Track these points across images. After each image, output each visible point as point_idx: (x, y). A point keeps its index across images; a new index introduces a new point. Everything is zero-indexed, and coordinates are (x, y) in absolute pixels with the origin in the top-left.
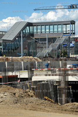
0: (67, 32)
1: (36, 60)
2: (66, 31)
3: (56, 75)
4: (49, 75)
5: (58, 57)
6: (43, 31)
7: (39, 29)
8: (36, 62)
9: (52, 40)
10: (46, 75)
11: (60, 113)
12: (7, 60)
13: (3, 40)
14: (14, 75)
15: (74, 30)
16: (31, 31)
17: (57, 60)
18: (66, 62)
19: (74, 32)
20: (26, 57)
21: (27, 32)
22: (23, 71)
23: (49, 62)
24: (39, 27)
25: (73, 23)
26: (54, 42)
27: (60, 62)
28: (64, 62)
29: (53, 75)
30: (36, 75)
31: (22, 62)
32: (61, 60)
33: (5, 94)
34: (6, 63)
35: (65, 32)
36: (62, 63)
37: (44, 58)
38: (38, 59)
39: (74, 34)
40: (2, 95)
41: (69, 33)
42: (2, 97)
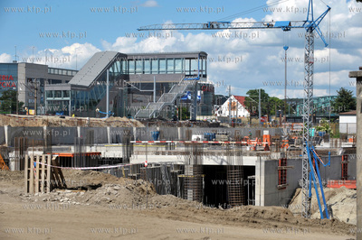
0: (192, 73)
1: (134, 124)
2: (190, 71)
3: (175, 153)
4: (163, 153)
5: (175, 119)
6: (147, 69)
7: (139, 67)
8: (135, 129)
9: (163, 88)
10: (157, 153)
11: (224, 225)
12: (80, 122)
13: (72, 86)
14: (94, 151)
15: (204, 69)
16: (124, 69)
17: (173, 126)
18: (190, 129)
19: (204, 73)
20: (115, 119)
21: (116, 71)
22: (109, 145)
23: (158, 129)
24: (139, 63)
25: (203, 55)
26: (167, 92)
27: (179, 129)
28: (186, 129)
29: (170, 154)
30: (138, 153)
31: (108, 128)
32: (180, 125)
33: (115, 188)
34: (79, 128)
35: (188, 73)
36: (182, 131)
37: (149, 120)
38: (139, 122)
39: (205, 76)
40: (109, 189)
41: (195, 75)
42: (109, 194)
